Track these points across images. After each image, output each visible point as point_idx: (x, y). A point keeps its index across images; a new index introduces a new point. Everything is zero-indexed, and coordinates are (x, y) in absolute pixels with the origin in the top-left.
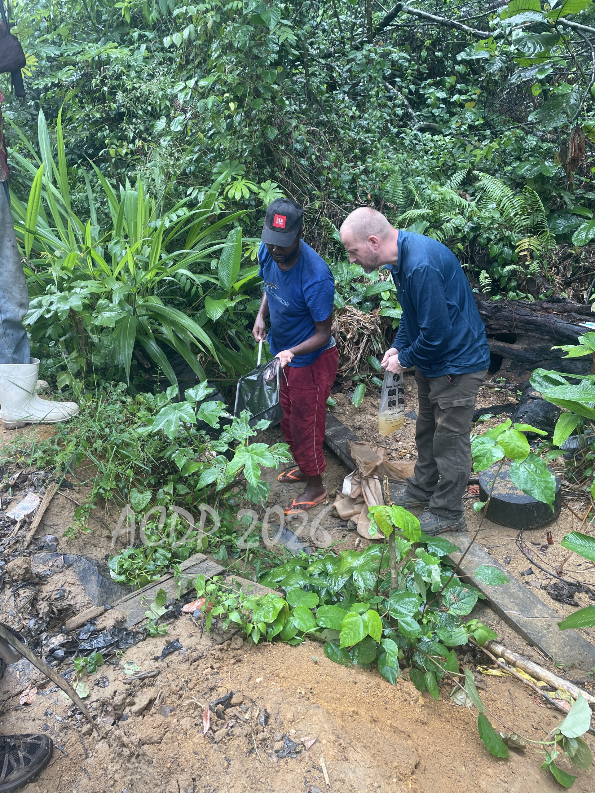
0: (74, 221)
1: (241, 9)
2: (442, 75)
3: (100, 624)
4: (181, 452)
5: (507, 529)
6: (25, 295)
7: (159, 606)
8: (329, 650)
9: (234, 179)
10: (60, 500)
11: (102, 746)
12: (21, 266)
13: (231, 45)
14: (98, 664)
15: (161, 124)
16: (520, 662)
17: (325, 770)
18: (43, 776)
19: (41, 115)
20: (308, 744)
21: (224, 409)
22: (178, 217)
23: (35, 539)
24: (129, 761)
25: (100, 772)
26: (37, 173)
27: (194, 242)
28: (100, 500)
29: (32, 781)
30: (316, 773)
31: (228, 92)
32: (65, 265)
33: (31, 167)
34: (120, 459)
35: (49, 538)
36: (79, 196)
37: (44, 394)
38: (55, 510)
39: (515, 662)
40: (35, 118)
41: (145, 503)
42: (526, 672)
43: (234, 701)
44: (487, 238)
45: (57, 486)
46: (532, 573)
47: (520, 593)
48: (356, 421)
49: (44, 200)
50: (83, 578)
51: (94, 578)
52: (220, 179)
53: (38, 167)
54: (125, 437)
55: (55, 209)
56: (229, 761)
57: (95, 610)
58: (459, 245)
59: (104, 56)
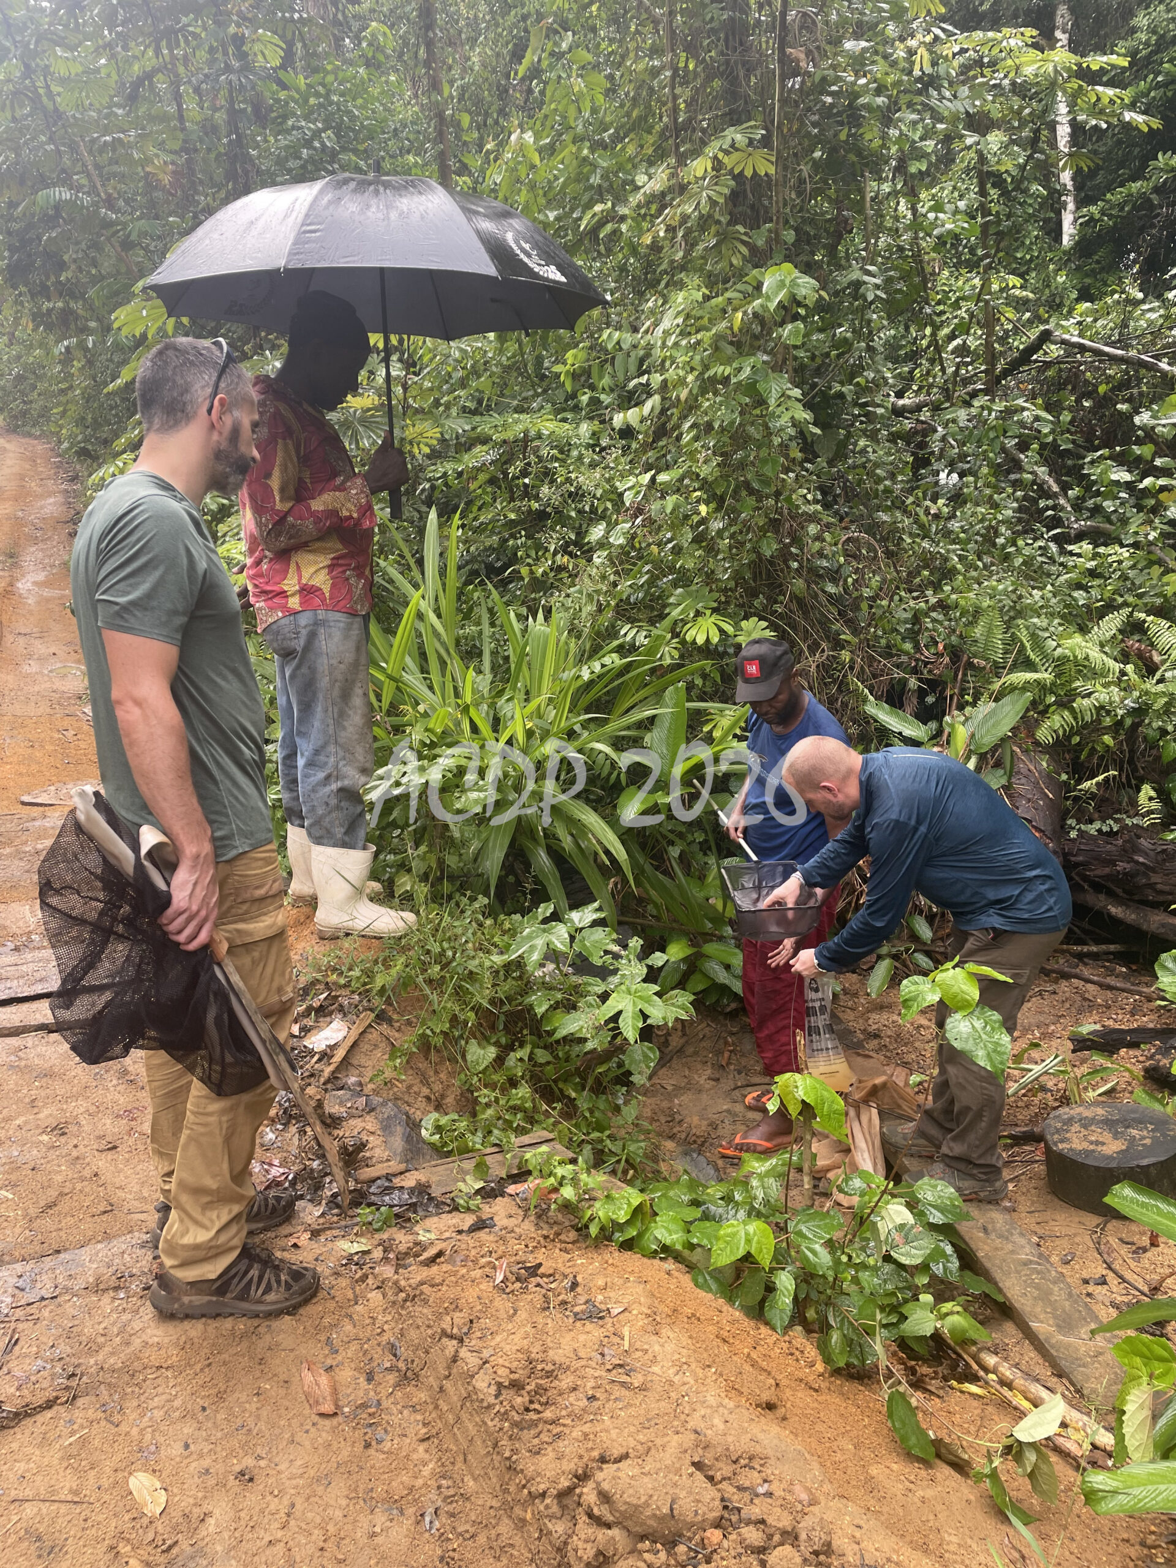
0: (455, 664)
1: (729, 375)
2: (1126, 441)
3: (397, 1182)
4: (544, 995)
5: (1082, 1213)
6: (370, 757)
7: (477, 1179)
8: (700, 1280)
9: (698, 613)
10: (373, 1036)
11: (375, 1296)
12: (370, 723)
13: (709, 426)
14: (386, 1223)
15: (597, 532)
16: (1019, 1382)
17: (627, 1338)
18: (302, 1311)
19: (433, 515)
20: (615, 1312)
21: (614, 940)
22: (603, 666)
23: (333, 1078)
24: (403, 1307)
25: (368, 1321)
26: (415, 596)
27: (627, 705)
28: (425, 1046)
29: (289, 1314)
30: (616, 1340)
31: (699, 489)
32: (431, 726)
33: (408, 588)
34: (459, 993)
35: (352, 1080)
36: (471, 629)
37: (374, 899)
38: (364, 1047)
39: (1012, 1381)
40: (423, 517)
41: (486, 1063)
42: (1026, 1398)
43: (541, 1270)
44: (1160, 728)
45: (373, 1015)
46: (1105, 1283)
47: (1067, 1303)
48: (870, 1022)
49: (419, 635)
50: (386, 1127)
51: (399, 1130)
52: (675, 613)
53: (416, 586)
54: (472, 965)
55: (432, 647)
56: (516, 1311)
57: (395, 1166)
58: (1107, 739)
59: (532, 433)
